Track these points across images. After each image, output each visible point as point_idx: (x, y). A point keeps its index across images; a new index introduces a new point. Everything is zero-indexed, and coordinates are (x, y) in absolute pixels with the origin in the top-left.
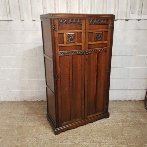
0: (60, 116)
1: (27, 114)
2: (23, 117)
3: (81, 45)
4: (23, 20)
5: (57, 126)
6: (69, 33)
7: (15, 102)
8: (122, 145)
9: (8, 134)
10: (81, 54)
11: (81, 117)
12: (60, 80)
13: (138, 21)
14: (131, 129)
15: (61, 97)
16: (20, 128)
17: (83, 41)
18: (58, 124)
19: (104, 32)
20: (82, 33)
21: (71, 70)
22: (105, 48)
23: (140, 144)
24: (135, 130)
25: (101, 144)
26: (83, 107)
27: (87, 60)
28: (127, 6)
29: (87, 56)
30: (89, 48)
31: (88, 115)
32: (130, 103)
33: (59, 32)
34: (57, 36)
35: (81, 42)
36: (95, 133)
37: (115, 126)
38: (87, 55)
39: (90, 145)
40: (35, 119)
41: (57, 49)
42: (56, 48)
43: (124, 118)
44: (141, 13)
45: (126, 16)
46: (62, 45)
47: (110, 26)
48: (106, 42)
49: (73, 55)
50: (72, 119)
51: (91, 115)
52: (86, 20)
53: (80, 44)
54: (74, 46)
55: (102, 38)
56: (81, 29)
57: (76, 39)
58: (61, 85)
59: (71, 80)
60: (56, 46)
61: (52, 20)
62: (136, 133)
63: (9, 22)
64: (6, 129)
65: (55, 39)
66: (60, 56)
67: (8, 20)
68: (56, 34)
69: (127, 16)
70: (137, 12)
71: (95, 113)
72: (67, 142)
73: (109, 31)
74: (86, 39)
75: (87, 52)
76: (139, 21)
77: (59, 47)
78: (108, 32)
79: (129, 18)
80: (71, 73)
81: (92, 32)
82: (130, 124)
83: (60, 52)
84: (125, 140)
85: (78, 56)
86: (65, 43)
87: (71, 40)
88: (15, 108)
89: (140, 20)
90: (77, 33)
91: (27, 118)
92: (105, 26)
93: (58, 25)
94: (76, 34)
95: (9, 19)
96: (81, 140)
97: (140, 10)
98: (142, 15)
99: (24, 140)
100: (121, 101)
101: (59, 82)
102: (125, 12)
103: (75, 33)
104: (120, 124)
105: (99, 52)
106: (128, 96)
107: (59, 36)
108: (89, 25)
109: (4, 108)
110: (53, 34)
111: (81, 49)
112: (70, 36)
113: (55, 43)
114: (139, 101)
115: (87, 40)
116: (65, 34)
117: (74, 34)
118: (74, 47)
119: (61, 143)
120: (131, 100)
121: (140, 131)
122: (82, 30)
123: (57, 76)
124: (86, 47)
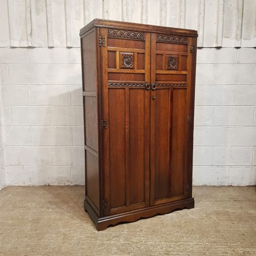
0: (107, 196)
1: (50, 202)
2: (42, 207)
3: (144, 74)
4: (52, 47)
5: (101, 214)
6: (125, 52)
7: (29, 187)
8: (217, 245)
9: (14, 229)
10: (144, 89)
11: (144, 201)
12: (108, 129)
13: (236, 49)
14: (233, 224)
15: (110, 160)
16: (36, 221)
17: (147, 66)
18: (103, 209)
19: (180, 57)
20: (146, 54)
21: (127, 115)
22: (184, 82)
23: (250, 244)
24: (240, 225)
25: (180, 243)
26: (147, 183)
27: (154, 99)
28: (218, 26)
29: (153, 93)
30: (156, 80)
31: (156, 199)
32: (231, 189)
33: (109, 50)
34: (105, 54)
35: (144, 69)
36: (168, 229)
37: (204, 219)
38: (154, 90)
39: (159, 245)
40: (63, 209)
41: (105, 76)
42: (104, 74)
43: (221, 209)
44: (240, 37)
45: (217, 42)
46: (113, 70)
47: (190, 48)
48: (184, 72)
49: (130, 89)
50: (128, 204)
51: (161, 200)
52: (152, 34)
53: (143, 71)
54: (133, 73)
55: (178, 65)
56: (144, 48)
57: (136, 63)
58: (109, 137)
59: (127, 131)
60: (104, 71)
61: (98, 28)
62: (242, 229)
63: (30, 50)
64: (10, 222)
65: (101, 60)
66: (109, 89)
67: (27, 47)
68: (103, 51)
69: (218, 40)
70: (234, 35)
71: (168, 197)
72: (119, 241)
73: (190, 55)
74: (152, 65)
75: (154, 86)
76: (239, 50)
77: (109, 73)
78: (187, 56)
79: (222, 44)
80: (127, 119)
81: (162, 55)
82: (232, 217)
83: (110, 82)
84: (222, 238)
85: (139, 90)
86: (118, 67)
87: (128, 63)
88: (29, 195)
89: (240, 48)
90: (138, 53)
91: (48, 208)
92: (182, 46)
93: (108, 38)
94: (136, 54)
95: (30, 45)
96: (143, 238)
97: (239, 32)
98: (242, 40)
99: (42, 238)
100: (214, 186)
101: (107, 132)
102: (215, 35)
103: (134, 53)
104: (214, 217)
105: (174, 89)
106: (226, 178)
107: (108, 55)
108: (157, 42)
109: (10, 195)
110: (99, 51)
111: (144, 80)
112: (125, 57)
113: (101, 66)
114: (247, 186)
115: (154, 66)
116: (118, 53)
117: (132, 54)
118: (132, 75)
119: (109, 242)
120: (233, 185)
121: (248, 227)
122: (146, 49)
123: (104, 122)
124: (152, 78)
